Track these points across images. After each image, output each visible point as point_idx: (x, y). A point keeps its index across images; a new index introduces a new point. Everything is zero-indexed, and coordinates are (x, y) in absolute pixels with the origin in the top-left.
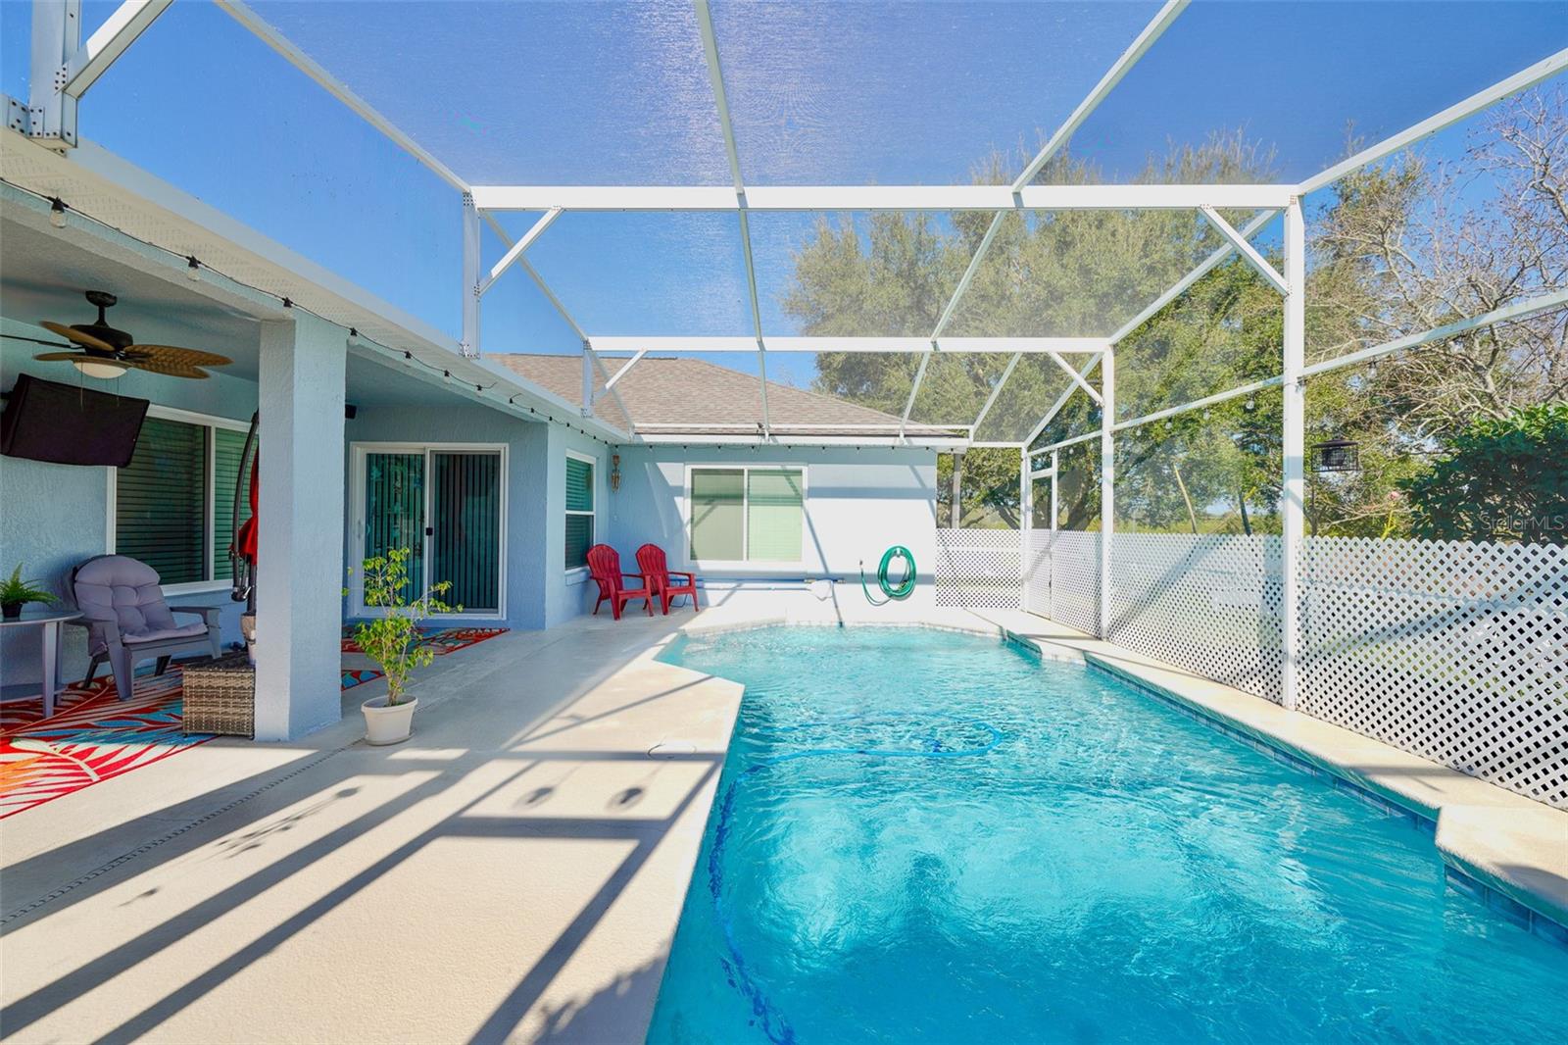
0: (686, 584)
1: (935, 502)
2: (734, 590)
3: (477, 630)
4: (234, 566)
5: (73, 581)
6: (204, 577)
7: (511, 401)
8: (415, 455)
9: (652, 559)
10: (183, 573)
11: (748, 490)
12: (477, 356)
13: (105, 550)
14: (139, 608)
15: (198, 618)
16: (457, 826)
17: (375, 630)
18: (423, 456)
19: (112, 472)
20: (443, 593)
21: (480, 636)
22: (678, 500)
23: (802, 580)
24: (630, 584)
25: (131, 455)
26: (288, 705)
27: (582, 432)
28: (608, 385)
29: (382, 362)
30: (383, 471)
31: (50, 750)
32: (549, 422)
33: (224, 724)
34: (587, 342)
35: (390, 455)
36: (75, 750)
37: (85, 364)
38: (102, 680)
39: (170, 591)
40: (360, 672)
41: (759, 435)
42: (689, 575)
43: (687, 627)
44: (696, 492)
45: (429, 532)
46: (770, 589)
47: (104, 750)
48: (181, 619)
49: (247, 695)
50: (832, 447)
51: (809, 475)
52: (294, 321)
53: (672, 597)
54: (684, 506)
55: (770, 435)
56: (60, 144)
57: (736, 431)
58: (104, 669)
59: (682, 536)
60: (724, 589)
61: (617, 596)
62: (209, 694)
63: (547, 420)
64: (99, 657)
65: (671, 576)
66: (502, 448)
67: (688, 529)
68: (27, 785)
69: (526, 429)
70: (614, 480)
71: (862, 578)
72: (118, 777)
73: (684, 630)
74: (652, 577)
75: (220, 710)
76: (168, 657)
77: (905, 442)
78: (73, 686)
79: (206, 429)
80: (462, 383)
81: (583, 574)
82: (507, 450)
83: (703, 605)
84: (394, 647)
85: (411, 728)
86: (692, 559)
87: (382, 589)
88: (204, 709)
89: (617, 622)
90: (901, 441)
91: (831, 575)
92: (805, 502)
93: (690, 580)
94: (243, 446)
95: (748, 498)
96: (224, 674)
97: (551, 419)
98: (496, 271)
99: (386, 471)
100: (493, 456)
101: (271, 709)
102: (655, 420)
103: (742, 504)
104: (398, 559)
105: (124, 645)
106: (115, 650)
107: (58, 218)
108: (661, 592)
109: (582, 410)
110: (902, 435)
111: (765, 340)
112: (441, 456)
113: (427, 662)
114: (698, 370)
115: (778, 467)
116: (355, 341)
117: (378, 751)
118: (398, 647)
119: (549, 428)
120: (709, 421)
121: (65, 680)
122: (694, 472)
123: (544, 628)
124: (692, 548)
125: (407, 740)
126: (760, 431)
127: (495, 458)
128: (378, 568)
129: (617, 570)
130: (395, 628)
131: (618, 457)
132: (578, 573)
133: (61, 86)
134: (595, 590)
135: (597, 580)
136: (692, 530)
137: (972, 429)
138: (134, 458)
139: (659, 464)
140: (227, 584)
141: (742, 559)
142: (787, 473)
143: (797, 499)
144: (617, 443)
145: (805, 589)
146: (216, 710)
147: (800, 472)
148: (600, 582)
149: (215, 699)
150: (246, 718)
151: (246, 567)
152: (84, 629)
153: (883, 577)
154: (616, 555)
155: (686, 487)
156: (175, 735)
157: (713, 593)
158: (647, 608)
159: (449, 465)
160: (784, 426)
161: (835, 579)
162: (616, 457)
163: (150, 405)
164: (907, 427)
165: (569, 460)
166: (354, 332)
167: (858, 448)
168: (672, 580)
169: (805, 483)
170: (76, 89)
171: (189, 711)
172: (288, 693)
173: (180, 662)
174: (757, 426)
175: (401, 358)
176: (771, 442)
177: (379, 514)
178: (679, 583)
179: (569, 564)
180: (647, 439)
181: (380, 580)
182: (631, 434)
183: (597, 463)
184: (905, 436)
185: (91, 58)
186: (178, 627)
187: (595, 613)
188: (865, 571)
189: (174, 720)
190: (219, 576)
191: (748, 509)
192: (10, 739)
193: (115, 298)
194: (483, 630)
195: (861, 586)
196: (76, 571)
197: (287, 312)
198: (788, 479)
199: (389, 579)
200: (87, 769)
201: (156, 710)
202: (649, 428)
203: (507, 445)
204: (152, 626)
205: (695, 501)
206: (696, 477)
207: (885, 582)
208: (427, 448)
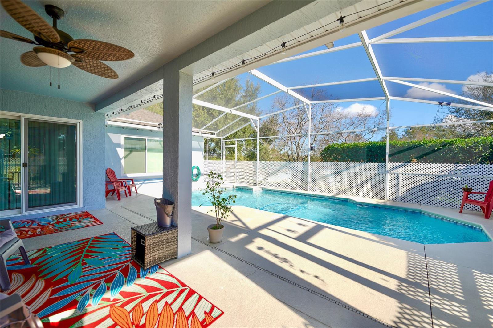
1: (203, 152)
2: (142, 184)
22: (119, 149)
33: (166, 256)
44: (126, 146)
49: (175, 240)
54: (121, 151)
59: (120, 164)
62: (159, 245)
66: (77, 122)
67: (123, 160)
69: (92, 115)
77: (201, 135)
82: (82, 124)
86: (124, 173)
88: (156, 253)
93: (132, 182)
95: (148, 149)
96: (166, 233)
100: (74, 126)
103: (145, 152)
110: (200, 133)
115: (158, 139)
122: (125, 138)
124: (124, 169)
137: (216, 132)
141: (145, 172)
149: (162, 246)
150: (174, 250)
155: (122, 144)
191: (148, 153)
203: (81, 121)
205: (126, 150)
208: (21, 116)
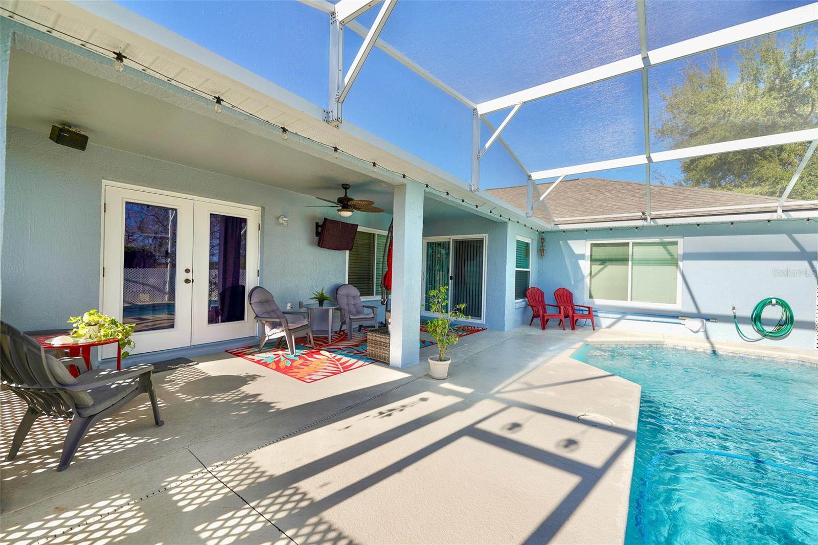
0: (587, 313)
2: (619, 320)
3: (471, 327)
4: (382, 290)
5: (337, 293)
6: (373, 295)
7: (491, 212)
8: (446, 242)
9: (565, 297)
10: (366, 292)
11: (632, 256)
12: (478, 190)
13: (345, 282)
14: (354, 305)
15: (370, 311)
16: (472, 431)
17: (434, 324)
18: (449, 242)
19: (347, 252)
20: (462, 309)
21: (473, 330)
22: (581, 262)
23: (677, 317)
24: (551, 311)
25: (353, 246)
26: (401, 352)
27: (525, 226)
28: (541, 199)
29: (436, 199)
30: (433, 249)
31: (330, 356)
32: (509, 221)
33: (380, 357)
34: (530, 176)
35: (436, 243)
36: (336, 358)
37: (342, 212)
38: (343, 331)
39: (363, 299)
40: (425, 341)
41: (643, 219)
42: (589, 308)
43: (589, 339)
44: (593, 257)
45: (451, 278)
46: (650, 321)
47: (345, 359)
48: (367, 311)
49: (387, 346)
50: (705, 224)
51: (683, 244)
52: (406, 184)
53: (577, 320)
54: (585, 266)
55: (651, 219)
56: (337, 123)
57: (623, 219)
58: (344, 327)
59: (584, 284)
60: (612, 318)
61: (544, 317)
62: (375, 343)
63: (507, 220)
64: (343, 323)
65: (576, 307)
66: (485, 236)
67: (588, 280)
68: (324, 369)
69: (496, 226)
70: (541, 251)
71: (735, 319)
72: (349, 372)
73: (587, 341)
74: (565, 307)
75: (379, 350)
76: (362, 325)
77: (784, 216)
78: (336, 332)
79: (374, 235)
80: (469, 205)
81: (524, 303)
82: (487, 237)
83: (597, 326)
84: (441, 333)
85: (448, 373)
86: (590, 298)
87: (437, 305)
88: (374, 349)
89: (544, 331)
90: (780, 215)
91: (705, 315)
92: (680, 264)
93: (589, 311)
94: (385, 241)
95: (632, 261)
96: (380, 335)
97: (509, 220)
98: (487, 145)
99: (434, 249)
100: (480, 241)
101: (396, 353)
102: (568, 216)
103: (628, 265)
104: (443, 291)
105: (350, 319)
106: (347, 320)
107: (336, 155)
108: (570, 317)
109: (527, 213)
110: (780, 211)
111: (652, 155)
112: (457, 242)
113: (455, 343)
114: (594, 184)
115: (657, 240)
116: (428, 190)
117: (435, 381)
118: (443, 333)
119: (508, 224)
120: (604, 213)
121: (334, 330)
122: (593, 245)
123: (504, 330)
124: (590, 292)
125: (446, 379)
126: (643, 217)
127: (481, 242)
128: (435, 295)
129: (543, 301)
130: (442, 324)
131: (544, 239)
132: (521, 302)
133: (337, 99)
134: (531, 312)
135: (532, 306)
136: (590, 280)
138: (354, 247)
139: (568, 241)
140: (379, 298)
141: (627, 300)
142: (664, 244)
143: (673, 261)
144: (544, 231)
145: (680, 324)
146: (377, 350)
147: (676, 243)
148: (533, 308)
149: (377, 346)
150: (387, 355)
151: (386, 291)
152: (339, 311)
153: (756, 319)
154: (542, 294)
155: (586, 255)
156: (364, 357)
157: (604, 320)
158: (561, 325)
159: (460, 244)
160: (663, 213)
161: (708, 318)
162: (543, 239)
163: (359, 227)
164: (786, 204)
165: (518, 241)
166: (427, 186)
167: (732, 223)
168: (577, 310)
169: (680, 249)
170: (341, 100)
171: (370, 349)
172: (401, 348)
173: (366, 327)
174: (641, 214)
175: (444, 195)
176: (652, 223)
177: (431, 269)
178: (581, 312)
179: (517, 297)
180: (562, 227)
181: (436, 300)
182: (553, 225)
183: (532, 242)
184: (783, 211)
185: (346, 85)
186: (365, 313)
187: (530, 325)
188: (737, 315)
189: (364, 351)
190: (377, 294)
191: (632, 268)
192: (320, 350)
193: (350, 186)
194: (474, 327)
195: (734, 326)
196: (337, 290)
197: (404, 181)
198: (665, 248)
199: (440, 300)
200: (340, 366)
201: (358, 346)
202: (563, 221)
203: (487, 235)
204: (358, 313)
205: (593, 263)
206: (593, 248)
207: (758, 324)
208: (450, 238)
